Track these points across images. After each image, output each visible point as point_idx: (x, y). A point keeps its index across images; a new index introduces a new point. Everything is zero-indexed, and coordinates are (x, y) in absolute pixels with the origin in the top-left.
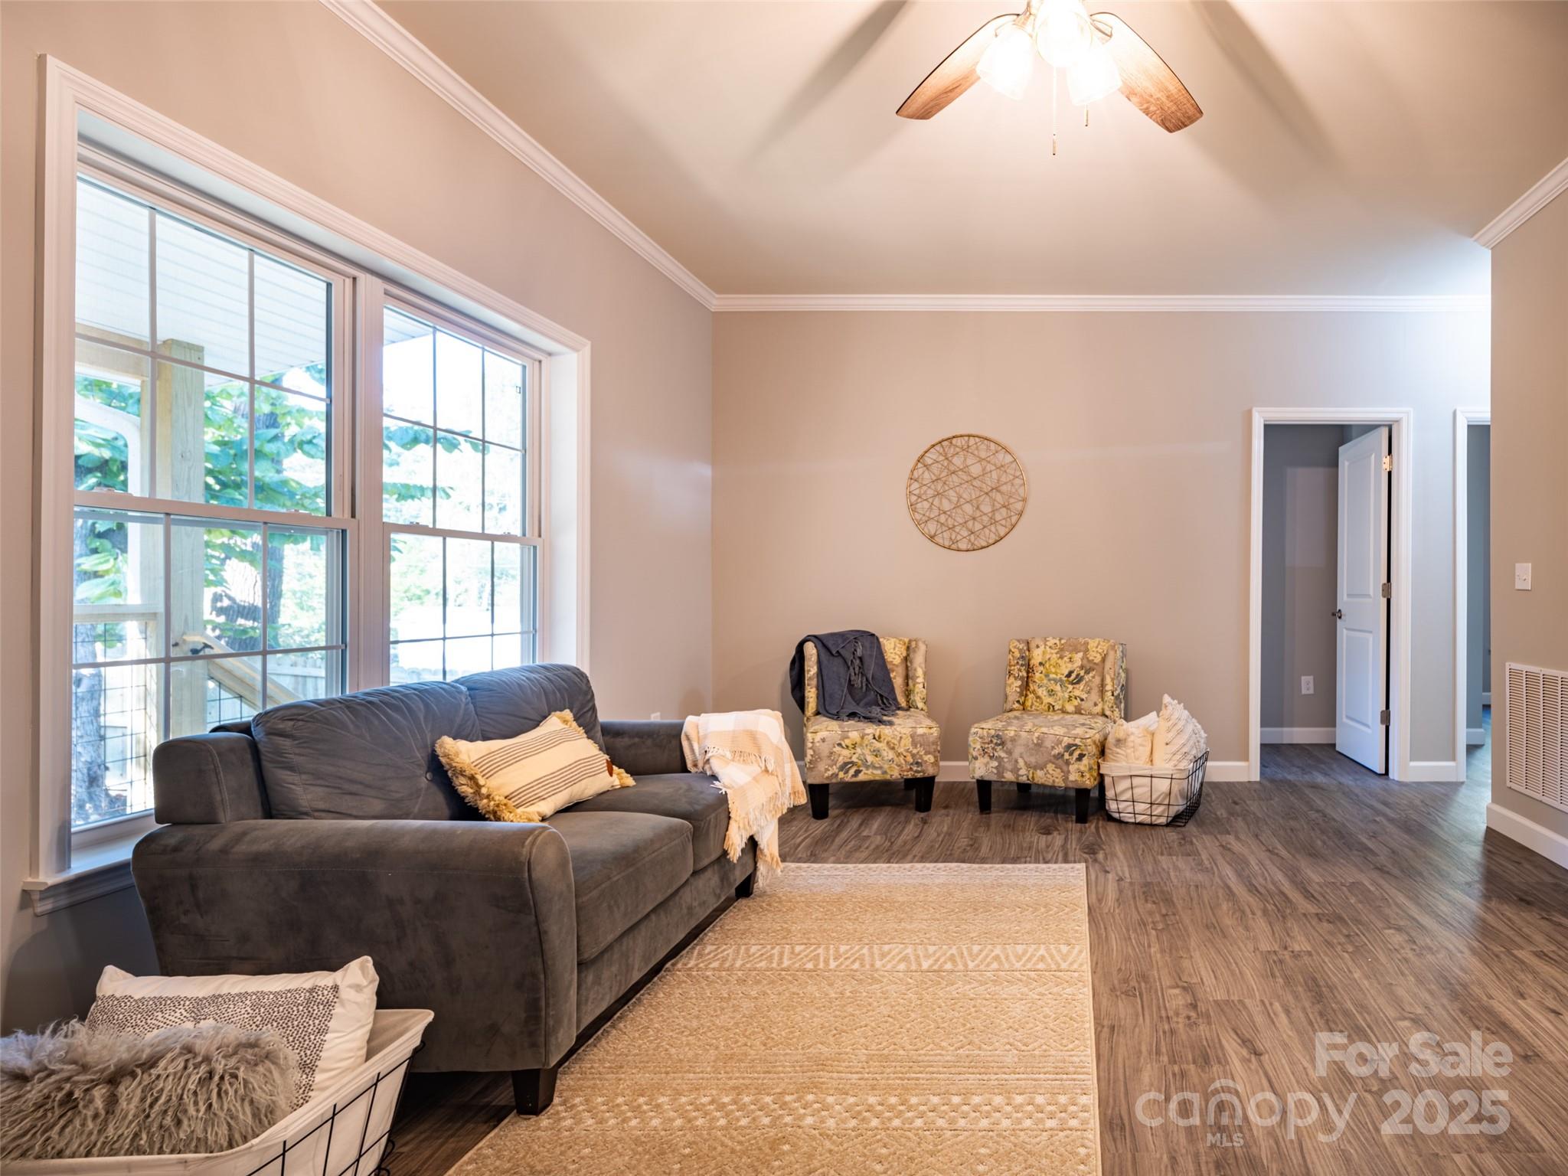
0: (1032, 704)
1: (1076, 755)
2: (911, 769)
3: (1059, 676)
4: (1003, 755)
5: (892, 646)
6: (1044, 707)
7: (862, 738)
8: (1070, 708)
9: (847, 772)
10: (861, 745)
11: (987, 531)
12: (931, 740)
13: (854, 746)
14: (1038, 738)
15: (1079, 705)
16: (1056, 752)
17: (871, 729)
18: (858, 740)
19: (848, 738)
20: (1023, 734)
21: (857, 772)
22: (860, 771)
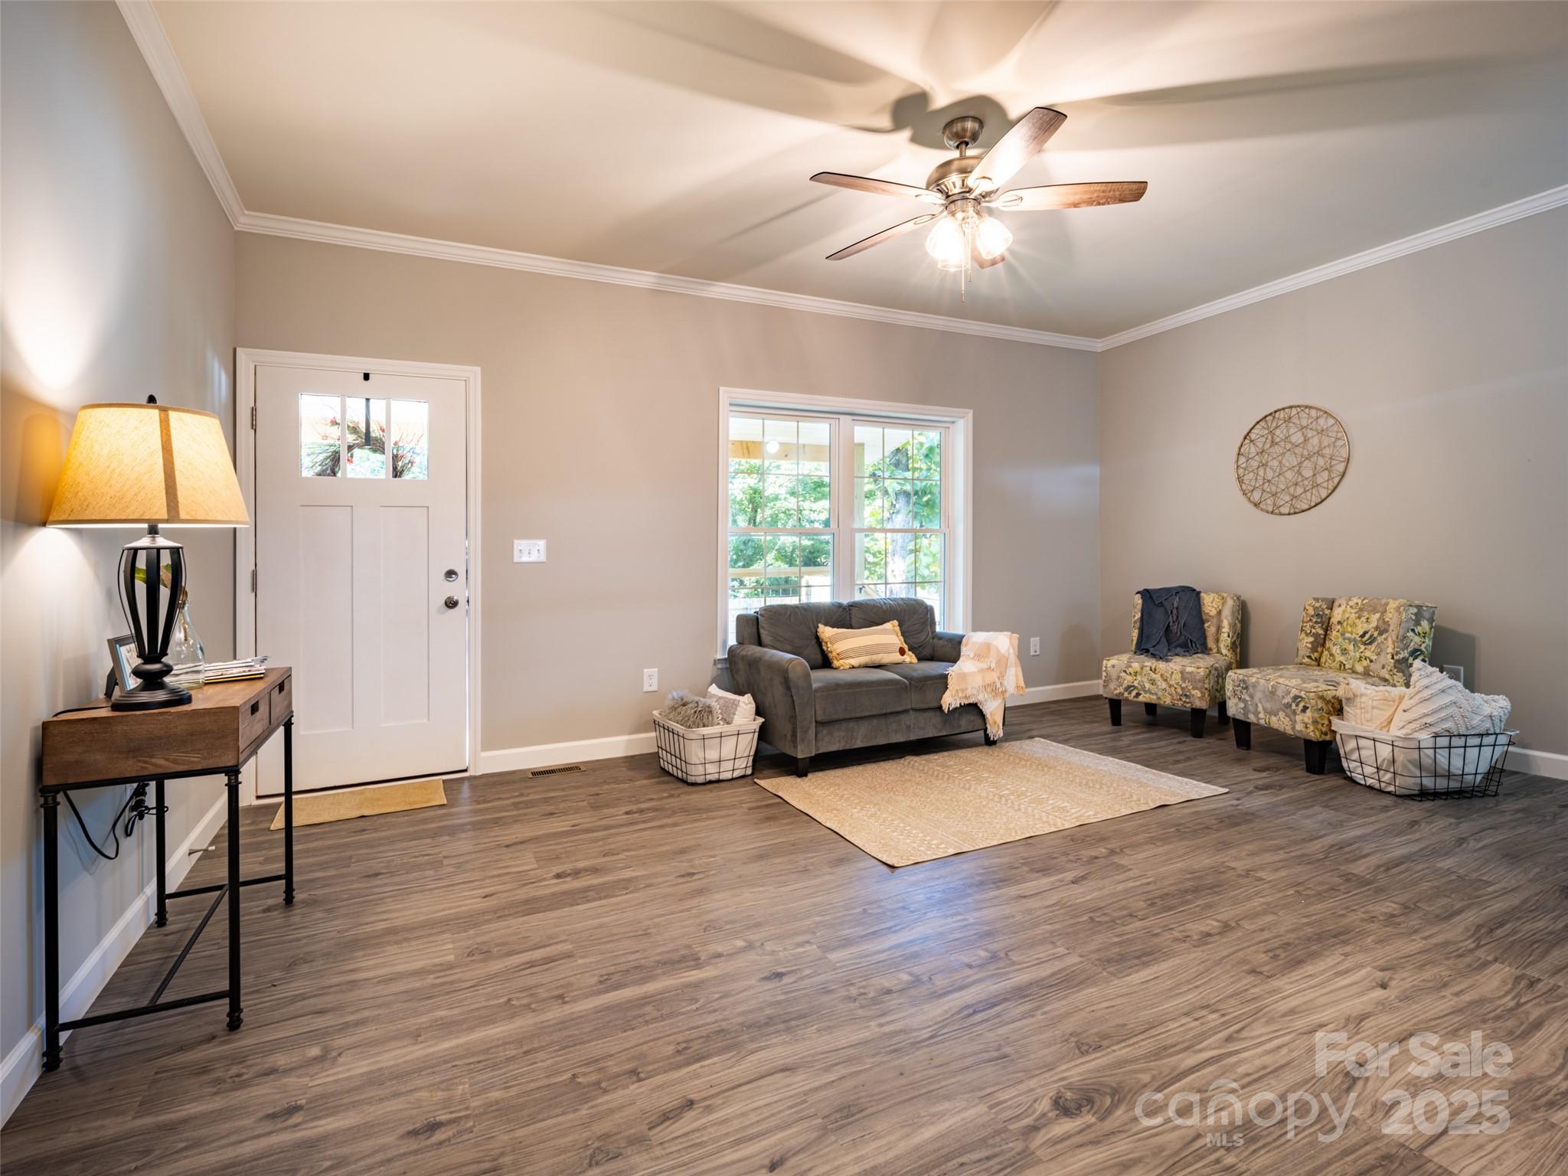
0: (1326, 661)
1: (1301, 705)
2: (1180, 699)
3: (1354, 635)
4: (1248, 698)
5: (1211, 600)
6: (1336, 665)
7: (1142, 668)
8: (1359, 668)
9: (1130, 693)
10: (1141, 674)
11: (1309, 494)
12: (1198, 677)
13: (1136, 673)
14: (1272, 686)
15: (1368, 666)
16: (1285, 701)
17: (1150, 663)
18: (1139, 670)
19: (1131, 667)
20: (1262, 682)
21: (1138, 695)
22: (1140, 694)
